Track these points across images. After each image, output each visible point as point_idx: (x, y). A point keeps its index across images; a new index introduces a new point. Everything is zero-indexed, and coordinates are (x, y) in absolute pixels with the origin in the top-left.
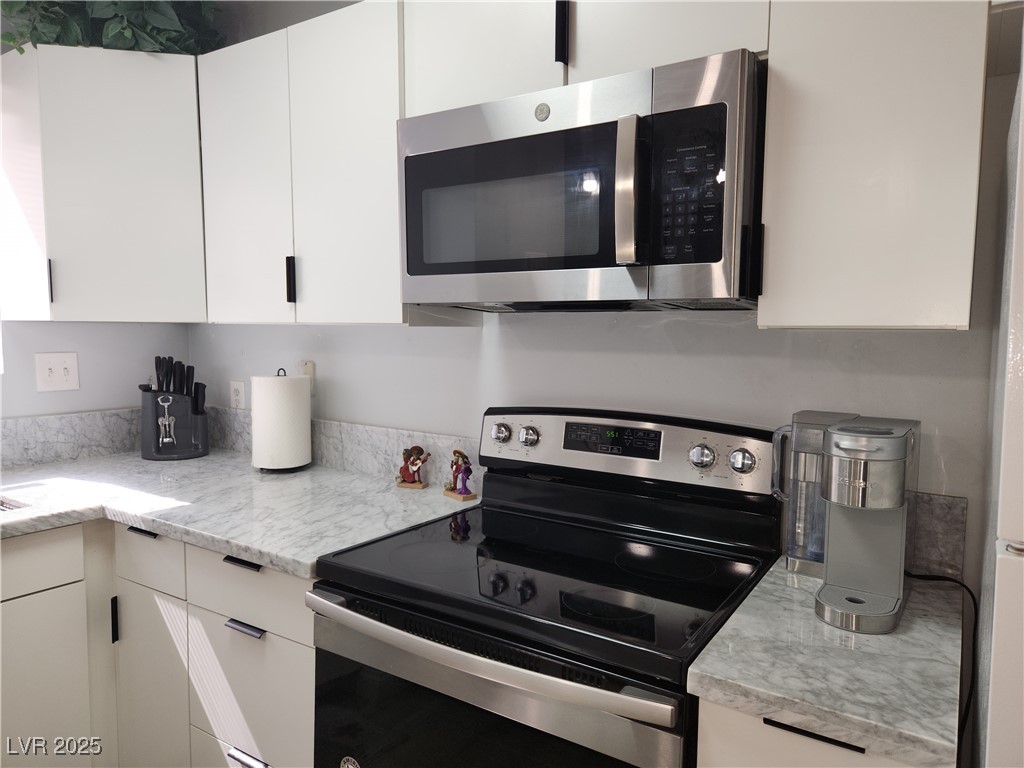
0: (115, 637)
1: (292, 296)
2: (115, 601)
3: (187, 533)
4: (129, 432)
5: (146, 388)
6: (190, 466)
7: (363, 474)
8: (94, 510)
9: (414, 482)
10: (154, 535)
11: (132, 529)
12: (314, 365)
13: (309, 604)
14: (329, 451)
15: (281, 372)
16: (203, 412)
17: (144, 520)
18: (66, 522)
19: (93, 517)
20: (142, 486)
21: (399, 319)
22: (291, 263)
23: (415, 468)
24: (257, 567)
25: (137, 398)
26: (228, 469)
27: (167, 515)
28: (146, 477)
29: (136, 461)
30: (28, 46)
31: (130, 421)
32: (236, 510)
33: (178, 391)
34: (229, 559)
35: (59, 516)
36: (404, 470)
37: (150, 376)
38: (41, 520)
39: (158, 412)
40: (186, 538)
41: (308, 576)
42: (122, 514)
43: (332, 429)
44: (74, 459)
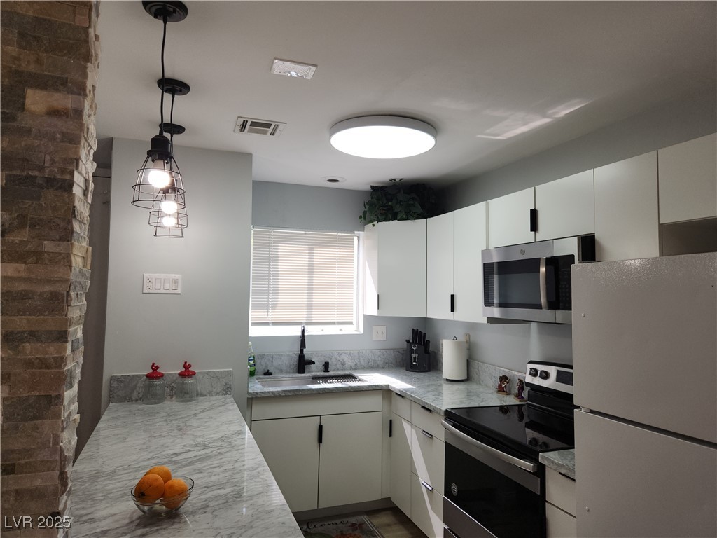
0: (391, 436)
1: (453, 310)
2: (391, 421)
3: (411, 396)
4: (402, 359)
5: (408, 341)
6: (421, 375)
7: (487, 386)
8: (386, 386)
9: (504, 391)
10: (403, 397)
11: (397, 394)
12: (469, 336)
13: (442, 424)
14: (474, 375)
15: (455, 338)
16: (428, 353)
17: (400, 391)
18: (378, 388)
19: (386, 388)
20: (402, 380)
21: (486, 322)
22: (452, 297)
23: (504, 385)
24: (430, 411)
25: (405, 345)
26: (434, 378)
27: (407, 390)
28: (405, 377)
29: (403, 370)
30: (375, 223)
31: (402, 354)
32: (429, 392)
33: (420, 343)
34: (423, 407)
35: (375, 386)
36: (500, 386)
37: (409, 336)
38: (370, 386)
39: (412, 351)
40: (411, 398)
41: (443, 414)
42: (394, 388)
43: (475, 364)
44: (383, 368)
